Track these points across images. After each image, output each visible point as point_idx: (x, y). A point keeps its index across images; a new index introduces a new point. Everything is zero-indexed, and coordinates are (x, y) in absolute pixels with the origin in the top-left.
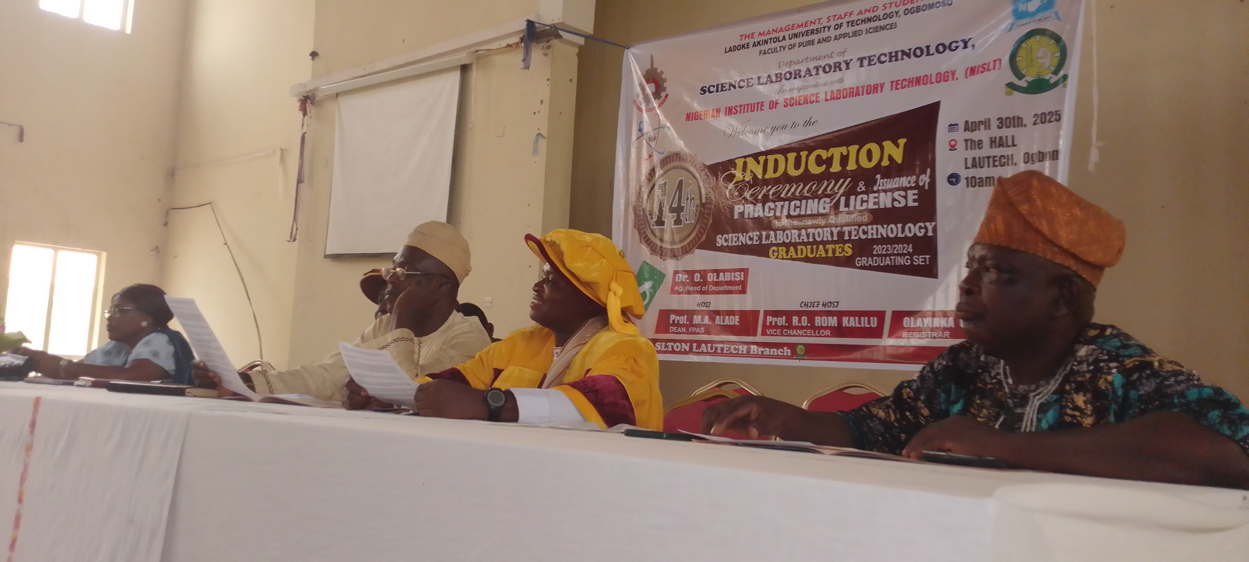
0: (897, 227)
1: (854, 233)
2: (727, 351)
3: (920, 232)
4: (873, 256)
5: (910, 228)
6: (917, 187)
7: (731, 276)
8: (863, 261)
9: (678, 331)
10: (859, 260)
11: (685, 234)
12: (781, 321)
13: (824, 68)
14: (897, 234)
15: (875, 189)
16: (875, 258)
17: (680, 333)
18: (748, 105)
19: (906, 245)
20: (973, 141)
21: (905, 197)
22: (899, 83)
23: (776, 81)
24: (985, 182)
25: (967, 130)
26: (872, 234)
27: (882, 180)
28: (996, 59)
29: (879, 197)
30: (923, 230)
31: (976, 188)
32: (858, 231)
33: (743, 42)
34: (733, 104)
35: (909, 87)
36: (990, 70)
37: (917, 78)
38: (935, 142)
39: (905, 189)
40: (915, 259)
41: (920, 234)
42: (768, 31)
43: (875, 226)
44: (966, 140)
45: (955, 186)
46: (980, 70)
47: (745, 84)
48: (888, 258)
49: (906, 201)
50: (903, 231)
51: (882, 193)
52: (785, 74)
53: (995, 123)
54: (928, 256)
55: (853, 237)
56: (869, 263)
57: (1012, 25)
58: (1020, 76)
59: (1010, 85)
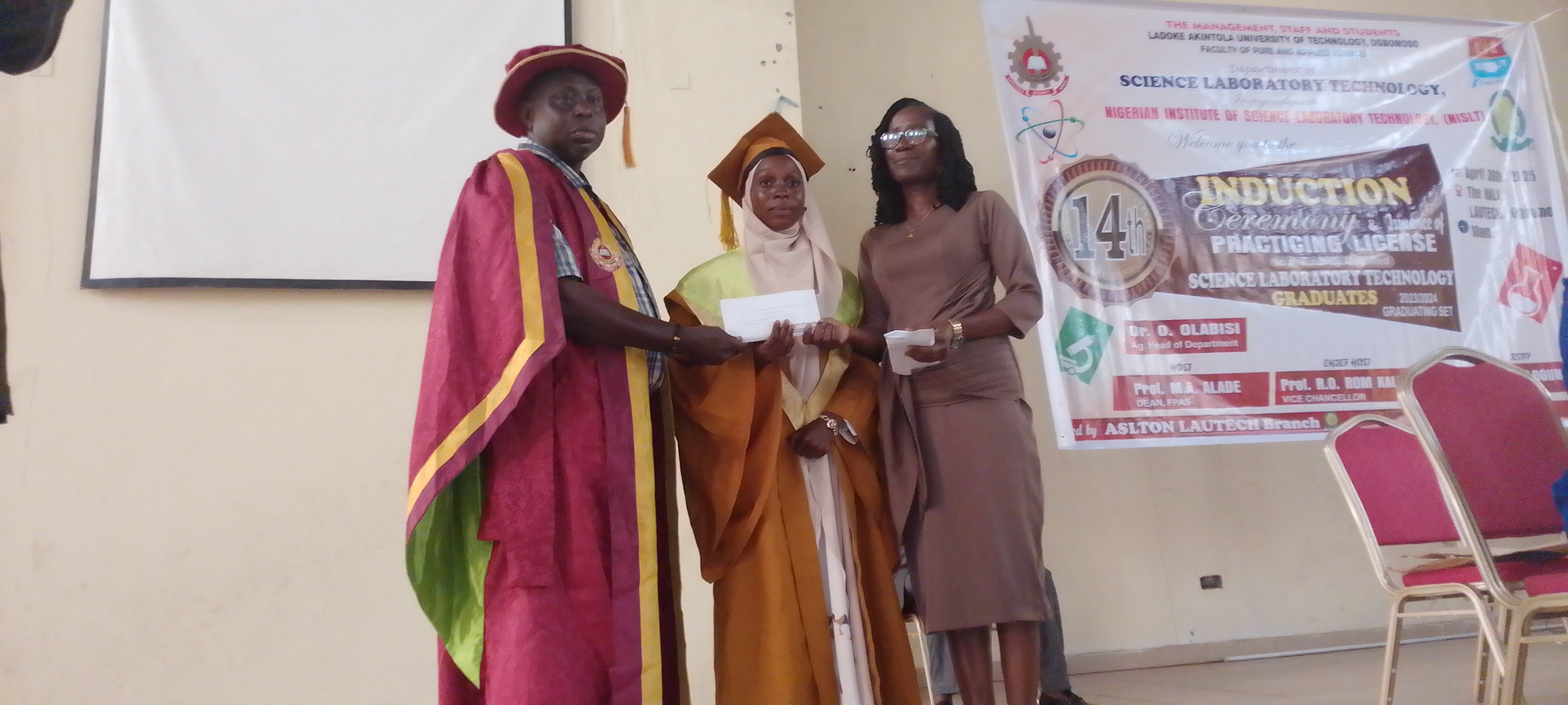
0: (1420, 274)
1: (1376, 278)
2: (1232, 428)
3: (1442, 281)
4: (1400, 305)
5: (1432, 275)
6: (1433, 231)
7: (1219, 327)
8: (1391, 312)
9: (1151, 404)
10: (1386, 310)
11: (1132, 271)
12: (1302, 385)
13: (1291, 82)
14: (1421, 282)
15: (1390, 228)
16: (1403, 307)
17: (1153, 408)
18: (1196, 110)
19: (1430, 294)
20: (1473, 189)
21: (1424, 241)
22: (1377, 116)
23: (1230, 88)
24: (1484, 233)
25: (1467, 176)
26: (1397, 280)
27: (1395, 220)
28: (1476, 110)
29: (1397, 238)
30: (1444, 279)
31: (1480, 239)
32: (1381, 276)
33: (1174, 30)
34: (1175, 106)
35: (1390, 123)
36: (1474, 120)
37: (1396, 115)
38: (1442, 185)
39: (1424, 232)
40: (1440, 310)
41: (1442, 283)
42: (1206, 25)
43: (1398, 271)
44: (1469, 188)
45: (1464, 234)
46: (1461, 118)
47: (1186, 83)
48: (1415, 307)
49: (1426, 245)
50: (1426, 278)
51: (1400, 235)
52: (1242, 80)
53: (1486, 175)
54: (1451, 307)
55: (1376, 283)
56: (1398, 313)
57: (1476, 81)
58: (1498, 133)
59: (1493, 139)
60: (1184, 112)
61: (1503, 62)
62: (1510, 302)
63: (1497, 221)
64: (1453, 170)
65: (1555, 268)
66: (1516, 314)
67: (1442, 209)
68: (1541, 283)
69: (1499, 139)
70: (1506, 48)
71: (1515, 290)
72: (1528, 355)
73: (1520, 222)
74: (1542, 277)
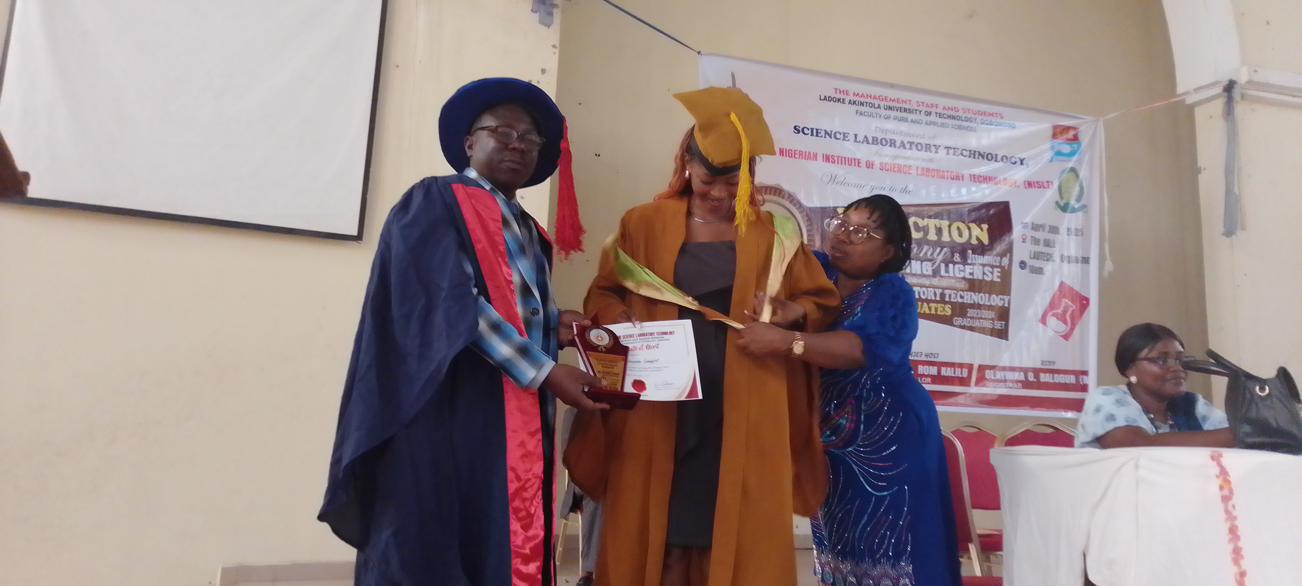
0: (985, 296)
1: (953, 296)
3: (1001, 303)
4: (967, 318)
5: (994, 298)
6: (1000, 266)
8: (959, 321)
10: (956, 320)
13: (917, 144)
14: (985, 302)
15: (969, 261)
16: (968, 320)
18: (845, 158)
19: (990, 312)
20: (1035, 238)
21: (992, 273)
22: (975, 177)
23: (873, 143)
24: (1038, 271)
25: (1032, 229)
26: (967, 299)
27: (973, 255)
28: (1048, 180)
29: (973, 269)
30: (1002, 302)
31: (1034, 275)
32: (956, 295)
33: (838, 96)
34: (830, 153)
35: (984, 183)
36: (1045, 188)
37: (989, 177)
38: (1012, 234)
39: (992, 267)
40: (996, 324)
41: (1000, 305)
42: (863, 94)
43: (969, 293)
44: (1032, 237)
45: (1023, 270)
46: (1036, 185)
47: (842, 136)
48: (978, 321)
49: (993, 276)
50: (989, 300)
51: (974, 266)
52: (881, 140)
53: (1047, 228)
54: (1004, 323)
55: (952, 300)
56: (964, 323)
57: (1052, 158)
58: (1062, 198)
59: (1057, 203)
60: (836, 159)
61: (1075, 146)
62: (1048, 324)
63: (1050, 263)
64: (1022, 223)
65: (1085, 302)
66: (1050, 333)
67: (1009, 250)
68: (1073, 311)
69: (1062, 204)
70: (1080, 136)
71: (1053, 315)
72: (1054, 363)
73: (1065, 265)
74: (1074, 307)
